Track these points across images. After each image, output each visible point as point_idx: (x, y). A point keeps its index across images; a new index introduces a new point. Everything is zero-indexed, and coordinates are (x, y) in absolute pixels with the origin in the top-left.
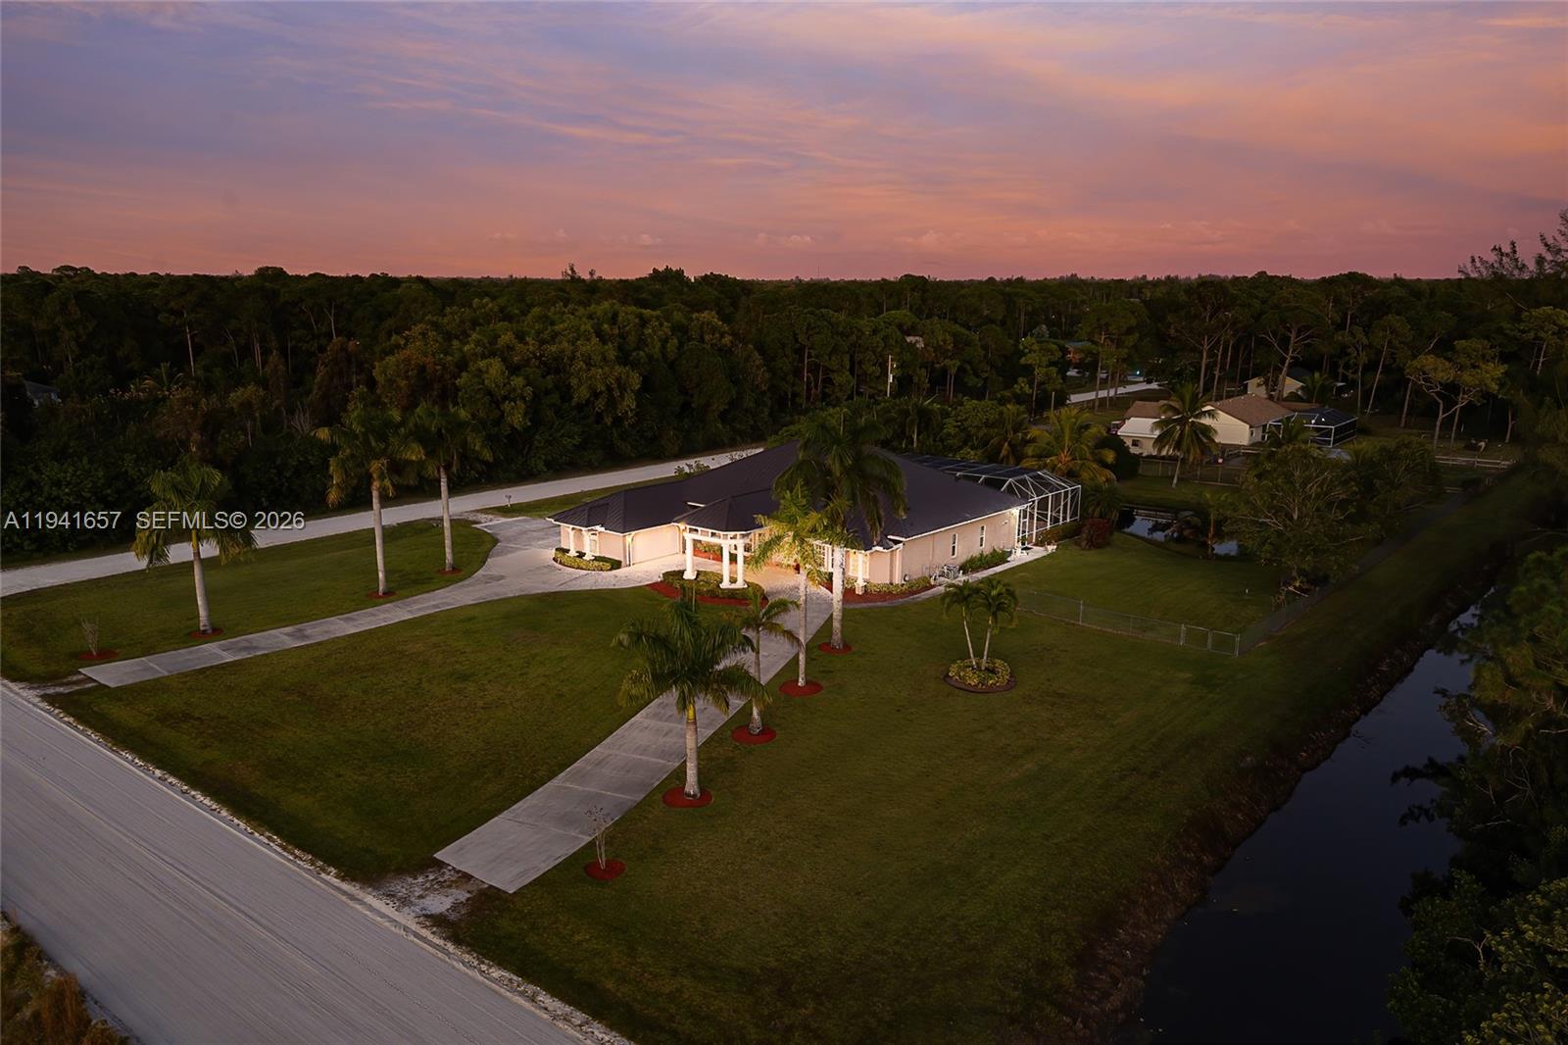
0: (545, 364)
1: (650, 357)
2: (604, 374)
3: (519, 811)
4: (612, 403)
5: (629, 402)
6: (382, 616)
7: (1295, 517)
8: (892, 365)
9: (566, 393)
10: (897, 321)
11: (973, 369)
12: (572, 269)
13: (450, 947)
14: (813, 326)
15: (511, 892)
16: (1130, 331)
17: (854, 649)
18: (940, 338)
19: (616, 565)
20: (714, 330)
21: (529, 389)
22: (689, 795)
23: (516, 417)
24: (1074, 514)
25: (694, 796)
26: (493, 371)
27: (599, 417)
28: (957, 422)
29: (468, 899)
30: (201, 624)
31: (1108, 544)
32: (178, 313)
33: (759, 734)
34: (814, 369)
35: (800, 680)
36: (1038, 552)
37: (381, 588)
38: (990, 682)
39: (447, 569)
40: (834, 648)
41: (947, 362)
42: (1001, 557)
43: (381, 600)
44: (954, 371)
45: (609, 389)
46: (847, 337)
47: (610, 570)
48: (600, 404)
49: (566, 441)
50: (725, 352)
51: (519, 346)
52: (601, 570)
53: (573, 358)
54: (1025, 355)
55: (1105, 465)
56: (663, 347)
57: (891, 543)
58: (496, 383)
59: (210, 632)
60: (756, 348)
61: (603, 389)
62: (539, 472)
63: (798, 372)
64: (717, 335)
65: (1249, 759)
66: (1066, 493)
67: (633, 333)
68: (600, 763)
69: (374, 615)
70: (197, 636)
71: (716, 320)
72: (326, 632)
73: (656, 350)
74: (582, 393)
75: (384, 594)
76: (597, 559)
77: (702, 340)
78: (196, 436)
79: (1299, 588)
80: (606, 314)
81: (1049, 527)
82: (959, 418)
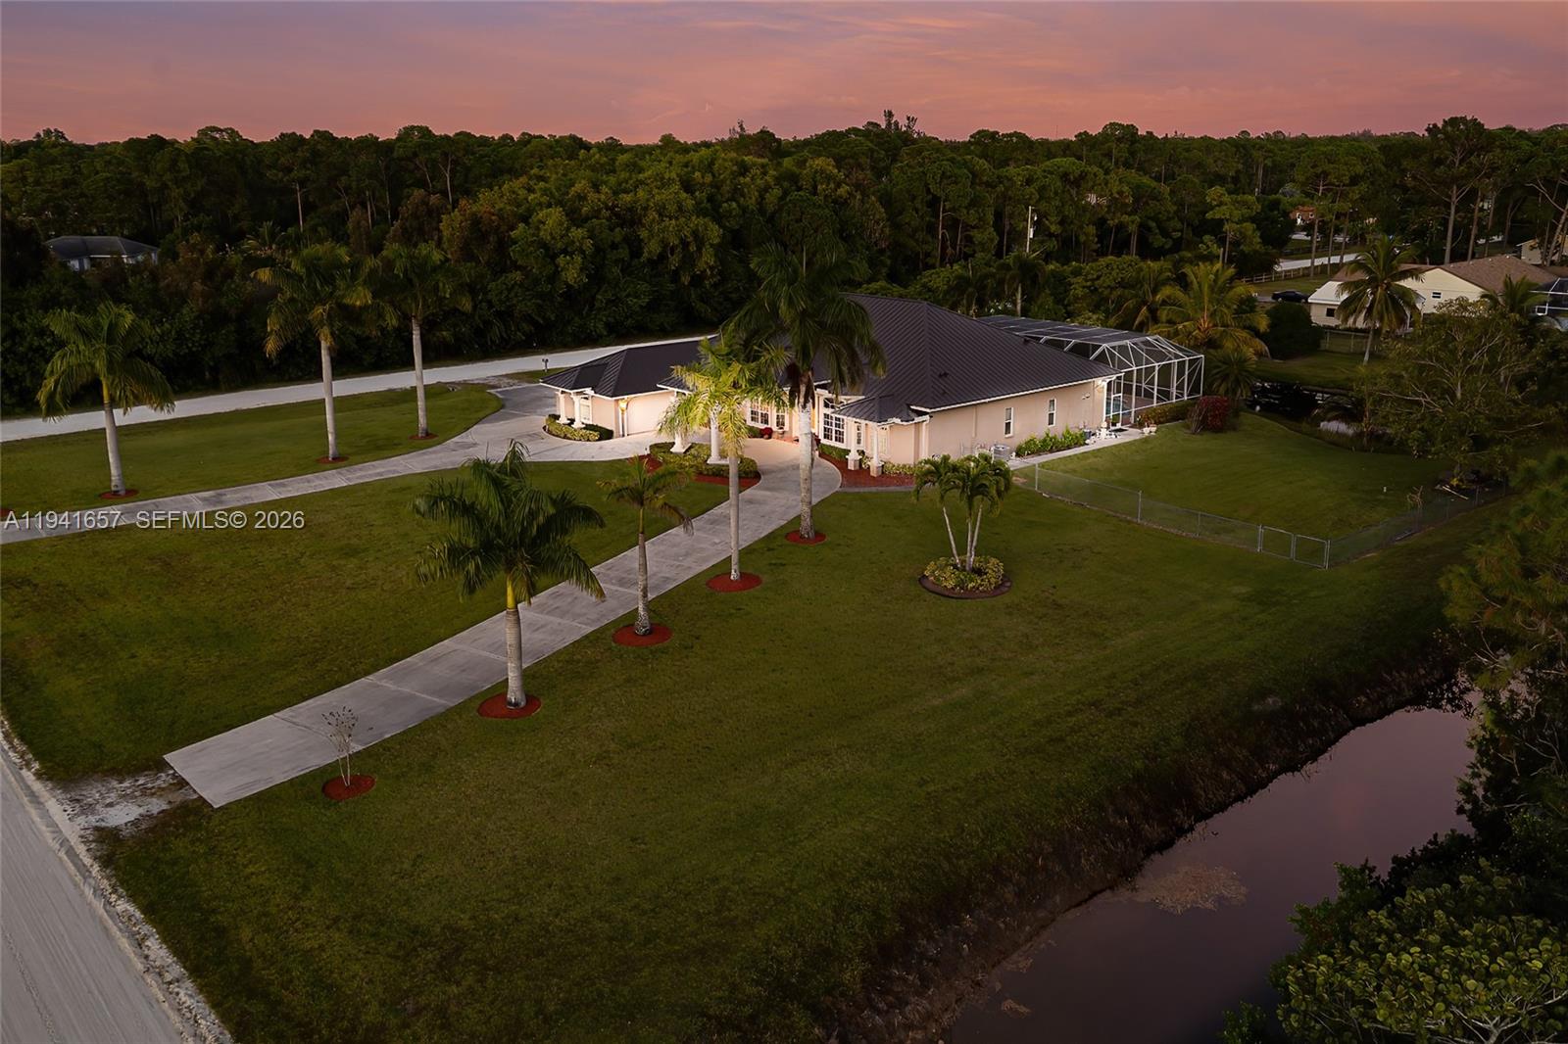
0: (617, 215)
1: (744, 209)
2: (677, 226)
3: (301, 710)
4: (689, 260)
5: (708, 258)
6: (317, 482)
7: (1459, 395)
8: (1032, 218)
9: (635, 247)
10: (1061, 169)
11: (1159, 227)
12: (741, 126)
13: (96, 869)
14: (949, 174)
15: (215, 806)
16: (1355, 181)
17: (828, 539)
18: (1115, 190)
19: (606, 434)
20: (829, 178)
21: (589, 242)
22: (510, 703)
23: (572, 273)
24: (1194, 390)
25: (516, 704)
26: (550, 222)
27: (675, 276)
28: (1087, 281)
29: (163, 812)
30: (113, 484)
31: (1234, 429)
32: (289, 170)
33: (644, 635)
34: (953, 225)
35: (733, 572)
36: (1132, 435)
37: (331, 452)
38: (970, 585)
39: (420, 435)
40: (802, 537)
41: (1126, 218)
42: (1080, 439)
43: (328, 466)
44: (1132, 228)
45: (685, 244)
46: (994, 187)
47: (599, 440)
48: (674, 261)
49: (632, 301)
50: (840, 204)
51: (592, 196)
52: (588, 440)
53: (646, 209)
54: (1212, 208)
55: (1257, 333)
56: (762, 197)
57: (913, 415)
58: (551, 234)
59: (122, 493)
60: (880, 199)
61: (676, 242)
62: (600, 336)
63: (931, 229)
64: (832, 186)
65: (1270, 700)
66: (1181, 365)
67: (728, 182)
68: (436, 659)
69: (309, 482)
70: (110, 497)
71: (831, 168)
72: (246, 498)
73: (751, 202)
74: (652, 248)
75: (333, 459)
76: (588, 427)
77: (815, 192)
78: (198, 286)
79: (1458, 488)
80: (701, 161)
81: (1155, 404)
82: (1090, 277)
